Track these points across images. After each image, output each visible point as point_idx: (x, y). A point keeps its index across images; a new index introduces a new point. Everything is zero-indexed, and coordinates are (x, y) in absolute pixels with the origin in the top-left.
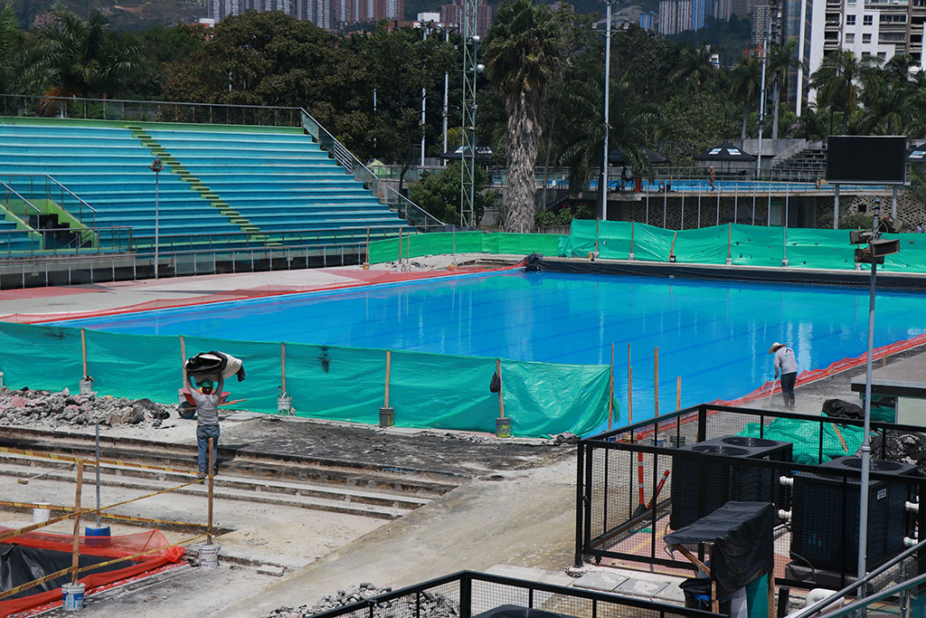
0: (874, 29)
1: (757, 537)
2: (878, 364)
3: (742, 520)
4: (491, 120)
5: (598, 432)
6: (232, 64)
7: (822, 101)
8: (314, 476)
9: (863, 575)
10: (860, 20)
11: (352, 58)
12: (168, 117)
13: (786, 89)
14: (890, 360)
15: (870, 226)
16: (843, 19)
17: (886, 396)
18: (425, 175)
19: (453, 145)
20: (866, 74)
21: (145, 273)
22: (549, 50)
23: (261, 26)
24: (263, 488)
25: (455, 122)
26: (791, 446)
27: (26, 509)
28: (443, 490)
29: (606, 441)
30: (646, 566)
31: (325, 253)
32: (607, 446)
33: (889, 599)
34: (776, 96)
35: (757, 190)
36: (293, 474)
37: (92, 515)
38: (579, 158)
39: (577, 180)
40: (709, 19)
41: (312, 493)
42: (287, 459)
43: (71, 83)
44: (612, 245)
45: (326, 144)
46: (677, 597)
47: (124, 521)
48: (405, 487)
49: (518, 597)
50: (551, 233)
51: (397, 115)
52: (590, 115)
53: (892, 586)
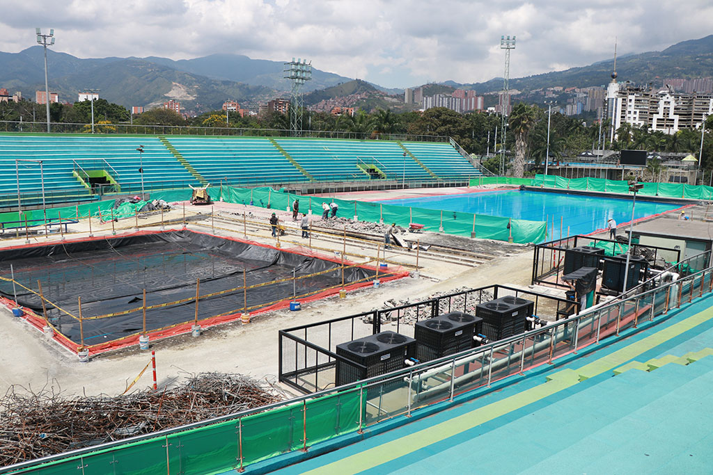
0: (637, 116)
1: (591, 278)
2: (634, 225)
3: (587, 273)
4: (510, 142)
5: (541, 243)
6: (430, 122)
7: (619, 138)
8: (450, 252)
9: (625, 292)
10: (632, 112)
11: (466, 121)
12: (408, 140)
13: (607, 134)
14: (638, 223)
15: (634, 179)
16: (627, 112)
17: (637, 235)
18: (488, 159)
19: (498, 150)
20: (634, 130)
21: (400, 187)
22: (530, 119)
23: (438, 111)
24: (434, 255)
25: (499, 142)
26: (604, 250)
27: (363, 257)
28: (490, 259)
29: (544, 246)
30: (555, 286)
31: (456, 182)
32: (544, 248)
33: (633, 300)
34: (604, 136)
35: (597, 167)
36: (443, 251)
37: (382, 260)
38: (539, 154)
39: (538, 161)
40: (583, 111)
41: (449, 258)
42: (441, 247)
43: (380, 130)
44: (548, 183)
45: (457, 148)
46: (564, 297)
47: (391, 263)
48: (478, 257)
49: (512, 294)
50: (529, 178)
51: (480, 140)
52: (543, 141)
53: (634, 296)
